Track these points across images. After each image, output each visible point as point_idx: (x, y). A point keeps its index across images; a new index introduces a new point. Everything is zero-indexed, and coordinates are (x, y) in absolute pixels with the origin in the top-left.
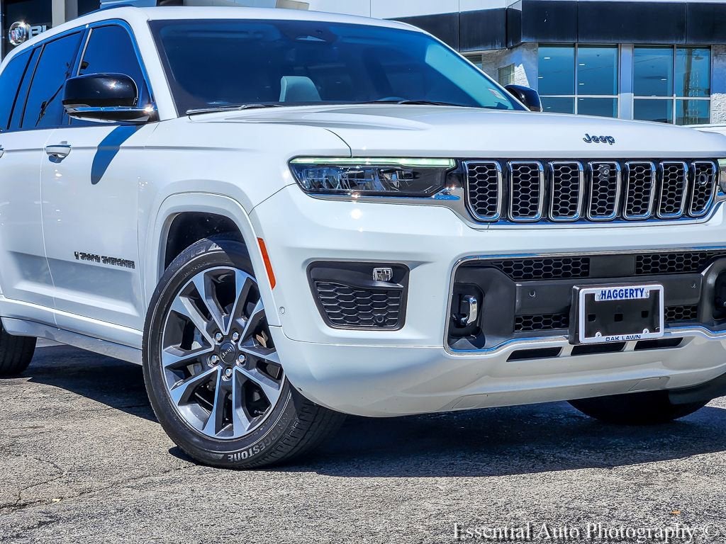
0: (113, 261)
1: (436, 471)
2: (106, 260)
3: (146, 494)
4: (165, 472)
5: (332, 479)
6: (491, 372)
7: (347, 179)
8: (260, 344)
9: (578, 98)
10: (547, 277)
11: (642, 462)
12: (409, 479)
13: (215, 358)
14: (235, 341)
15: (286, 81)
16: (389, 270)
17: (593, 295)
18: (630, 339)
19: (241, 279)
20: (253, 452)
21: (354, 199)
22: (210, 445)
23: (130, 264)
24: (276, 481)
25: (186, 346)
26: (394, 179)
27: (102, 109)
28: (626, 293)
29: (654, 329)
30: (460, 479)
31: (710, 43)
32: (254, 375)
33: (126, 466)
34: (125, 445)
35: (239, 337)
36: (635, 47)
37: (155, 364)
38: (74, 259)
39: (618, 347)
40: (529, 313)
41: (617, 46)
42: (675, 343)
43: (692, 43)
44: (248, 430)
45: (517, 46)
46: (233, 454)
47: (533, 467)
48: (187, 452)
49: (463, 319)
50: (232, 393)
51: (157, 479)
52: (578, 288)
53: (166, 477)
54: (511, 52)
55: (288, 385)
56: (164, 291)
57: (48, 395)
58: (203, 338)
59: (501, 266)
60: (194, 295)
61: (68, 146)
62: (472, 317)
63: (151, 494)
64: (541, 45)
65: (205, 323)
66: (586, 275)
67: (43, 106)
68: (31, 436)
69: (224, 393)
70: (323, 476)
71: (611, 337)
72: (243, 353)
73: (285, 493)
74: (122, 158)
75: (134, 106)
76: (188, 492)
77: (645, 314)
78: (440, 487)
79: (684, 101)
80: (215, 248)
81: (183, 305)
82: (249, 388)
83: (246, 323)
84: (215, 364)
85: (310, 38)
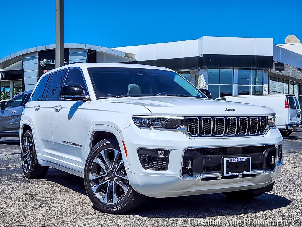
0: (75, 144)
1: (178, 216)
2: (72, 144)
3: (85, 223)
4: (91, 215)
5: (145, 218)
6: (196, 184)
7: (150, 122)
8: (122, 173)
9: (221, 85)
10: (214, 154)
11: (244, 214)
12: (169, 219)
13: (107, 178)
14: (114, 172)
15: (130, 86)
16: (163, 151)
17: (228, 160)
18: (240, 174)
19: (116, 152)
20: (119, 208)
21: (152, 129)
22: (105, 206)
23: (81, 146)
24: (126, 219)
25: (98, 173)
26: (165, 122)
27: (73, 96)
28: (239, 160)
29: (248, 171)
30: (185, 219)
31: (262, 68)
32: (119, 183)
33: (78, 212)
34: (78, 205)
35: (115, 171)
36: (239, 69)
37: (88, 179)
38: (62, 143)
39: (236, 177)
40: (208, 166)
41: (233, 69)
42: (254, 175)
43: (257, 68)
44: (118, 201)
45: (201, 69)
46: (113, 209)
47: (209, 215)
48: (98, 208)
49: (187, 167)
50: (112, 189)
51: (88, 217)
52: (223, 158)
53: (91, 216)
54: (199, 70)
55: (131, 187)
56: (92, 155)
57: (53, 186)
58: (104, 171)
59: (198, 151)
60: (101, 157)
61: (61, 107)
62: (190, 167)
63: (86, 223)
64: (209, 68)
65: (105, 166)
66: (226, 154)
67: (53, 91)
68: (47, 201)
69: (110, 189)
70: (141, 217)
71: (234, 174)
72: (117, 176)
73: (130, 223)
74: (78, 112)
75: (82, 96)
76: (98, 222)
77: (245, 166)
78: (179, 222)
79: (254, 86)
80: (108, 143)
81: (98, 160)
82: (118, 187)
83: (118, 167)
84: (107, 179)
85: (138, 74)
